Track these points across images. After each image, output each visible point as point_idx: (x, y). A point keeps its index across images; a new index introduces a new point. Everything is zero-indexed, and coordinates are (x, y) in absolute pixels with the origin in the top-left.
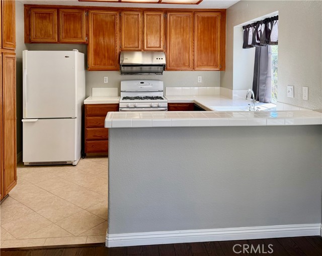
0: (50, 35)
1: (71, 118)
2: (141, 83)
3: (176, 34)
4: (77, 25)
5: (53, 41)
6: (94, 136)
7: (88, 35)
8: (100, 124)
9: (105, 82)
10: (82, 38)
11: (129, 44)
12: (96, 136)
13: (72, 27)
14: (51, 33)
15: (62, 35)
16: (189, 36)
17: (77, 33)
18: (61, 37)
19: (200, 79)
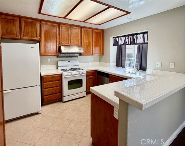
0: (15, 34)
1: (37, 86)
2: (69, 62)
3: (85, 38)
4: (33, 29)
5: (17, 38)
6: (48, 93)
7: (40, 36)
8: (51, 86)
9: (48, 62)
10: (37, 37)
11: (64, 42)
12: (50, 93)
13: (30, 30)
14: (15, 33)
15: (23, 34)
16: (91, 40)
17: (33, 34)
18: (22, 36)
19: (92, 59)
